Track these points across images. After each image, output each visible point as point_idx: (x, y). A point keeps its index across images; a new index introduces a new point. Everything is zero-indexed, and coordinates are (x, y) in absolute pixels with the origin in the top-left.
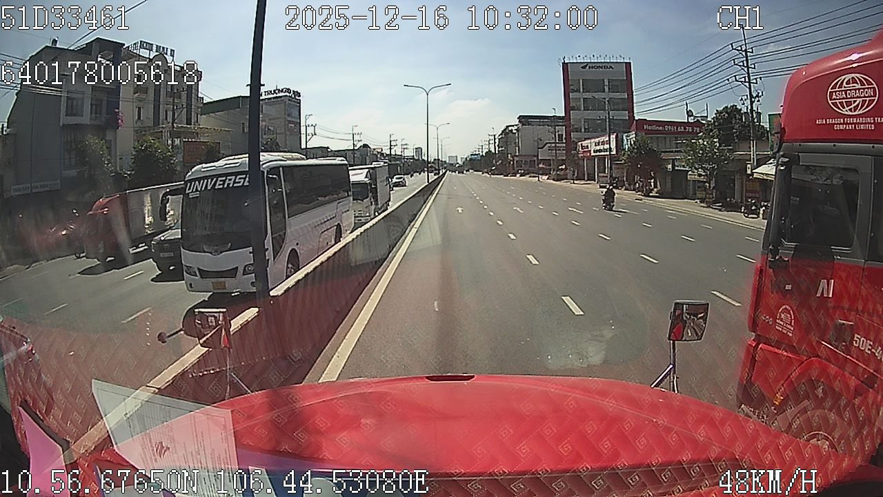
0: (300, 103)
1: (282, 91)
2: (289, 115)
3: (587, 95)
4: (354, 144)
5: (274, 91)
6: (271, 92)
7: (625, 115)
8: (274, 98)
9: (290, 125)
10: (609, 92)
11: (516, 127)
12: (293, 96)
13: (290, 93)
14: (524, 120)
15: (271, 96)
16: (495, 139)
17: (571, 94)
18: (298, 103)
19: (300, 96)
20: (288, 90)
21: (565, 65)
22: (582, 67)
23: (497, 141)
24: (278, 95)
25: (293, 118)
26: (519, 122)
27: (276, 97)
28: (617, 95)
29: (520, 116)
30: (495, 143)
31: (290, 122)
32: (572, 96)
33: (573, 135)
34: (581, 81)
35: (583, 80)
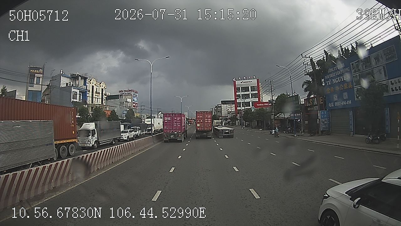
1: (130, 91)
3: (243, 93)
7: (257, 100)
8: (128, 93)
9: (134, 104)
10: (251, 91)
11: (220, 105)
14: (224, 102)
16: (213, 110)
20: (133, 91)
22: (241, 83)
25: (135, 101)
26: (222, 103)
28: (254, 92)
29: (222, 101)
32: (237, 94)
33: (238, 108)
34: (241, 88)
35: (241, 87)
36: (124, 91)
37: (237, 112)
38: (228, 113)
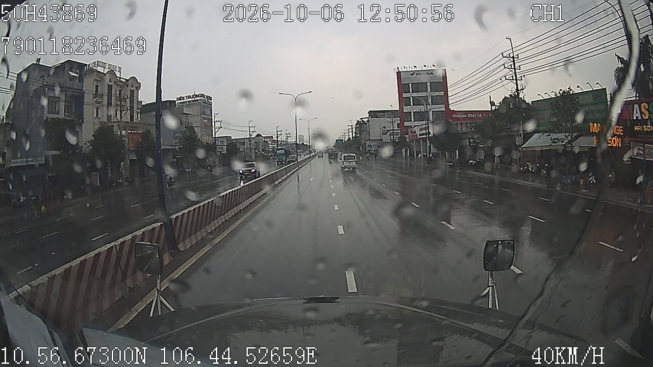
0: (211, 105)
1: (198, 96)
2: (203, 114)
3: (414, 95)
4: (250, 134)
5: (193, 96)
6: (190, 96)
7: (442, 108)
8: (193, 101)
9: (204, 121)
10: (431, 91)
11: (367, 119)
12: (206, 100)
13: (204, 97)
14: (373, 114)
15: (191, 99)
16: (352, 128)
17: (403, 94)
18: (210, 104)
19: (211, 100)
20: (203, 96)
21: (399, 73)
22: (412, 75)
23: (354, 129)
24: (196, 99)
25: (206, 115)
26: (369, 115)
27: (195, 101)
28: (437, 94)
29: (370, 111)
30: (353, 131)
31: (205, 119)
32: (405, 95)
33: (406, 124)
34: (410, 84)
35: (412, 84)
36: (185, 98)
37: (404, 130)
38: (383, 134)
